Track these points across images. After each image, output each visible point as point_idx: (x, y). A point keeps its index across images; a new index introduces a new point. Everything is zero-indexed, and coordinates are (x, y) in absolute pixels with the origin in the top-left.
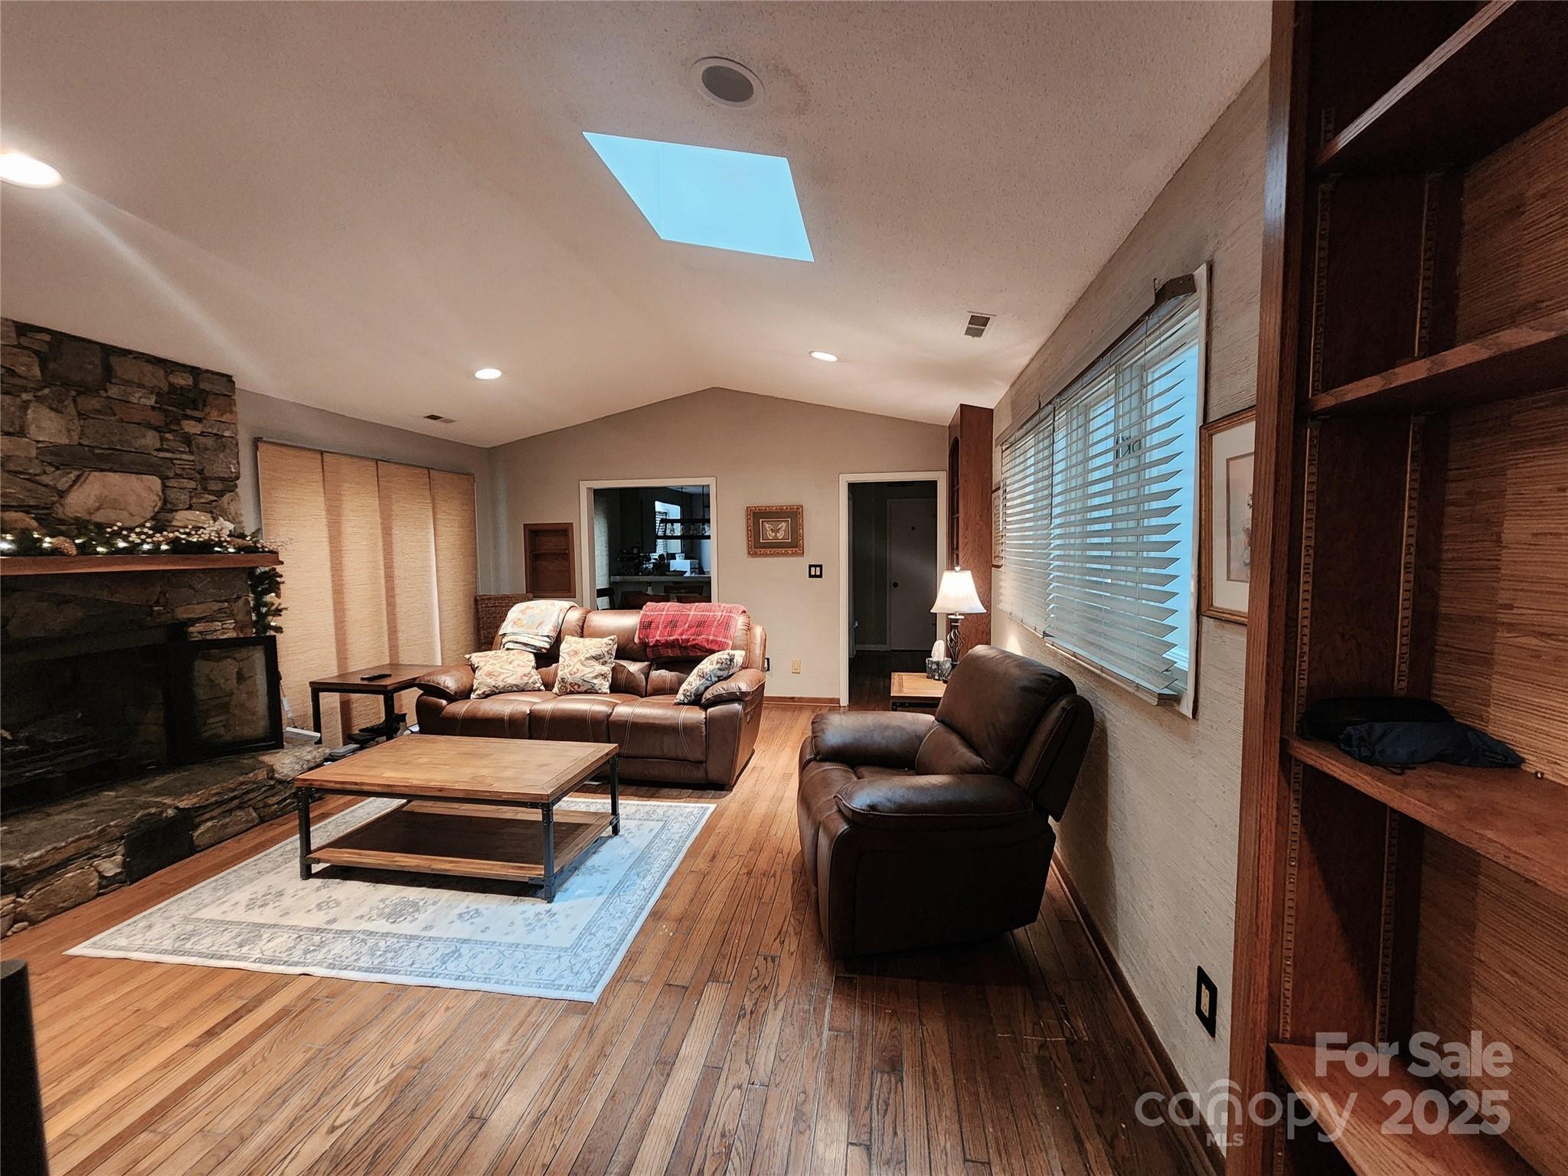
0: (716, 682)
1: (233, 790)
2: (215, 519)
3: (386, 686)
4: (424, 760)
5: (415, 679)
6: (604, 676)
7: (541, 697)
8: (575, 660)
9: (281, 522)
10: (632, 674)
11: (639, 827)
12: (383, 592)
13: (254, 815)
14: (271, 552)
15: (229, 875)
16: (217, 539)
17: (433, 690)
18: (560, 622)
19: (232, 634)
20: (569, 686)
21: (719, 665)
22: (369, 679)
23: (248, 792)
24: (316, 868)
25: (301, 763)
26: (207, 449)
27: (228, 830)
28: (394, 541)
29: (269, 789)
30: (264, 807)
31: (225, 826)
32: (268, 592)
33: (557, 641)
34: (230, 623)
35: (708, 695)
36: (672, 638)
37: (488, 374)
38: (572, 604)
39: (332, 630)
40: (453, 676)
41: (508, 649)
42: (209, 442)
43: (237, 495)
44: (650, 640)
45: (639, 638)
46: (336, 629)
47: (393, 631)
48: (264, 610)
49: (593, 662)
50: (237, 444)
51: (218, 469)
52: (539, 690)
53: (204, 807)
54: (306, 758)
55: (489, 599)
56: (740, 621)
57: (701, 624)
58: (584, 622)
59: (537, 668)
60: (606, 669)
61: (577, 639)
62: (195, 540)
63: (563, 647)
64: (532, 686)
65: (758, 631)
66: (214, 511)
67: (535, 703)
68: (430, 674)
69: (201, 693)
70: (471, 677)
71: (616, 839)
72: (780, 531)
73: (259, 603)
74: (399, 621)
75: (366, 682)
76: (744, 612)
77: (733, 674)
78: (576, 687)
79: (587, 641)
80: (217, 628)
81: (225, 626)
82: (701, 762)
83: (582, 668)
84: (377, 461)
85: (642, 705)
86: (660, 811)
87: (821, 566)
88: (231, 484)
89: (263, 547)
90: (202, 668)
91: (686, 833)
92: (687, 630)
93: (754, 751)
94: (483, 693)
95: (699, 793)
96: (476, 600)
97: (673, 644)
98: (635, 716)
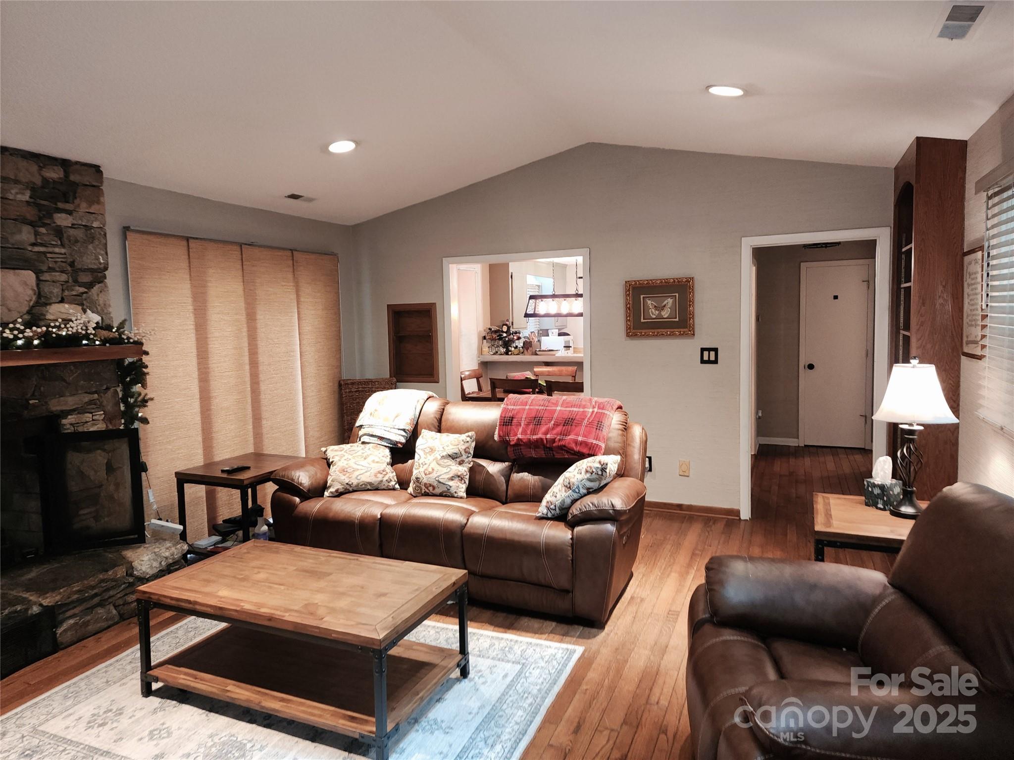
0: (585, 495)
1: (93, 588)
2: (85, 311)
3: (242, 481)
4: (262, 576)
5: (272, 473)
6: (460, 478)
7: (394, 498)
8: (431, 458)
9: (150, 311)
10: (491, 475)
11: (491, 668)
12: (248, 379)
13: (114, 612)
14: (135, 343)
15: (79, 681)
16: (84, 332)
17: (287, 486)
18: (418, 414)
19: (101, 426)
20: (423, 487)
21: (588, 475)
22: (229, 472)
23: (108, 590)
24: (155, 686)
25: (159, 560)
26: (77, 241)
27: (90, 627)
28: (259, 326)
29: (127, 587)
30: (124, 605)
31: (86, 624)
32: (135, 382)
33: (414, 435)
34: (100, 415)
35: (575, 510)
36: (535, 437)
37: (342, 147)
38: (431, 393)
39: (198, 419)
40: (307, 471)
41: (363, 443)
42: (79, 234)
43: (106, 286)
44: (511, 438)
45: (500, 436)
46: (202, 418)
47: (257, 420)
48: (132, 400)
49: (450, 462)
50: (105, 235)
51: (88, 261)
52: (394, 489)
53: (66, 604)
54: (163, 554)
55: (353, 384)
56: (614, 420)
57: (569, 422)
58: (442, 415)
59: (392, 465)
60: (464, 470)
61: (433, 434)
62: (64, 333)
63: (420, 443)
64: (387, 484)
65: (637, 431)
66: (84, 302)
67: (387, 506)
68: (285, 469)
69: (74, 486)
70: (325, 472)
71: (465, 683)
72: (668, 308)
73: (127, 393)
74: (264, 408)
75: (225, 476)
76: (620, 408)
77: (606, 485)
78: (431, 488)
79: (444, 436)
80: (88, 420)
81: (94, 418)
82: (567, 592)
83: (437, 467)
84: (241, 245)
85: (501, 516)
86: (517, 650)
87: (716, 350)
88: (100, 275)
89: (128, 338)
90: (74, 459)
91: (546, 686)
92: (553, 429)
93: (632, 575)
94: (337, 491)
95: (564, 627)
96: (340, 385)
97: (538, 444)
98: (493, 529)
